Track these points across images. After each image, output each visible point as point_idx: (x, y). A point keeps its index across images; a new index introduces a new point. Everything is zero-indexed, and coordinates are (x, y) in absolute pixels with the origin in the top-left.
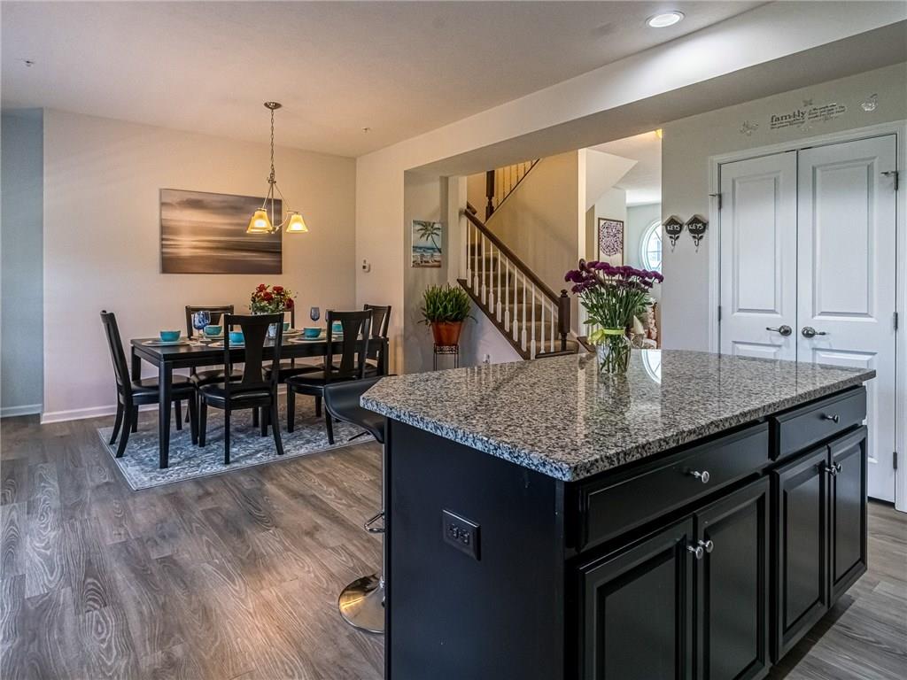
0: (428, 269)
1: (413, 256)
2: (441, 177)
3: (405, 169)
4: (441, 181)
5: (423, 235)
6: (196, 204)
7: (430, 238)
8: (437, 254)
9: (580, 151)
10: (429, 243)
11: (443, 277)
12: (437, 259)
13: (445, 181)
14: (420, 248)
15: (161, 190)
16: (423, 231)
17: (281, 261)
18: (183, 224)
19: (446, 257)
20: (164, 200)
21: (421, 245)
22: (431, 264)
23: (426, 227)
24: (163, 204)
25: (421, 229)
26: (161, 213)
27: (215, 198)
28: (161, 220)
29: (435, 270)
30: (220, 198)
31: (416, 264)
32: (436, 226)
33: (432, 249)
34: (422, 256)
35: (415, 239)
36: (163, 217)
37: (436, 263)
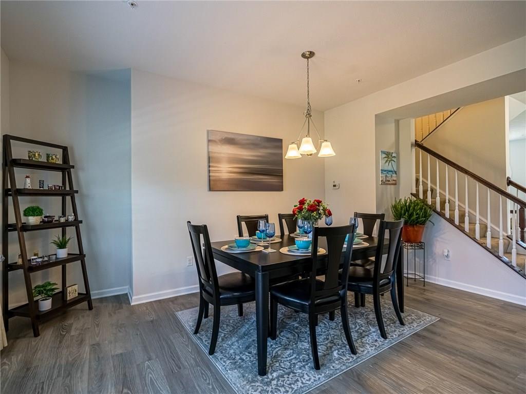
0: (389, 186)
1: (381, 177)
2: (395, 120)
3: (376, 113)
4: (395, 122)
5: (386, 161)
6: (230, 141)
7: (390, 163)
8: (394, 175)
9: (505, 97)
10: (390, 168)
11: (397, 192)
12: (395, 179)
13: (397, 122)
14: (385, 171)
15: (208, 131)
16: (386, 159)
17: (282, 182)
18: (222, 155)
19: (398, 177)
20: (210, 139)
21: (386, 169)
22: (391, 182)
23: (388, 155)
24: (209, 141)
25: (386, 157)
26: (208, 148)
27: (241, 137)
28: (209, 152)
29: (392, 186)
30: (246, 138)
31: (383, 183)
32: (394, 155)
33: (392, 171)
34: (386, 176)
35: (382, 164)
36: (210, 150)
37: (394, 182)
